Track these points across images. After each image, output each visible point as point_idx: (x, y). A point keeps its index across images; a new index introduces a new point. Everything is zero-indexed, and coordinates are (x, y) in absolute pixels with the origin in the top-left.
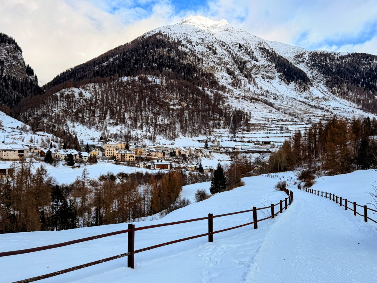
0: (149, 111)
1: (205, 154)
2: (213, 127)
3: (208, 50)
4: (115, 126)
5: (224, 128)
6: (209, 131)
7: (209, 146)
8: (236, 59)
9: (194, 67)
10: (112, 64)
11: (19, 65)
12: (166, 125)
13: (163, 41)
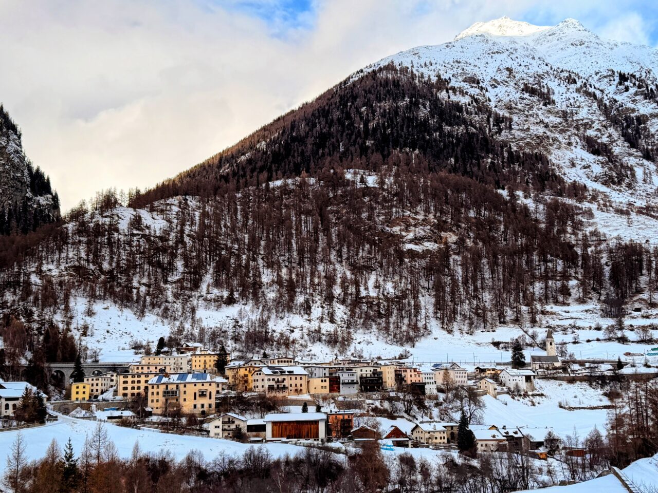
0: (341, 262)
1: (512, 386)
2: (545, 299)
3: (526, 95)
4: (223, 305)
5: (581, 301)
6: (533, 313)
7: (528, 360)
8: (614, 112)
9: (485, 139)
10: (260, 154)
11: (7, 167)
12: (387, 299)
13: (396, 83)
